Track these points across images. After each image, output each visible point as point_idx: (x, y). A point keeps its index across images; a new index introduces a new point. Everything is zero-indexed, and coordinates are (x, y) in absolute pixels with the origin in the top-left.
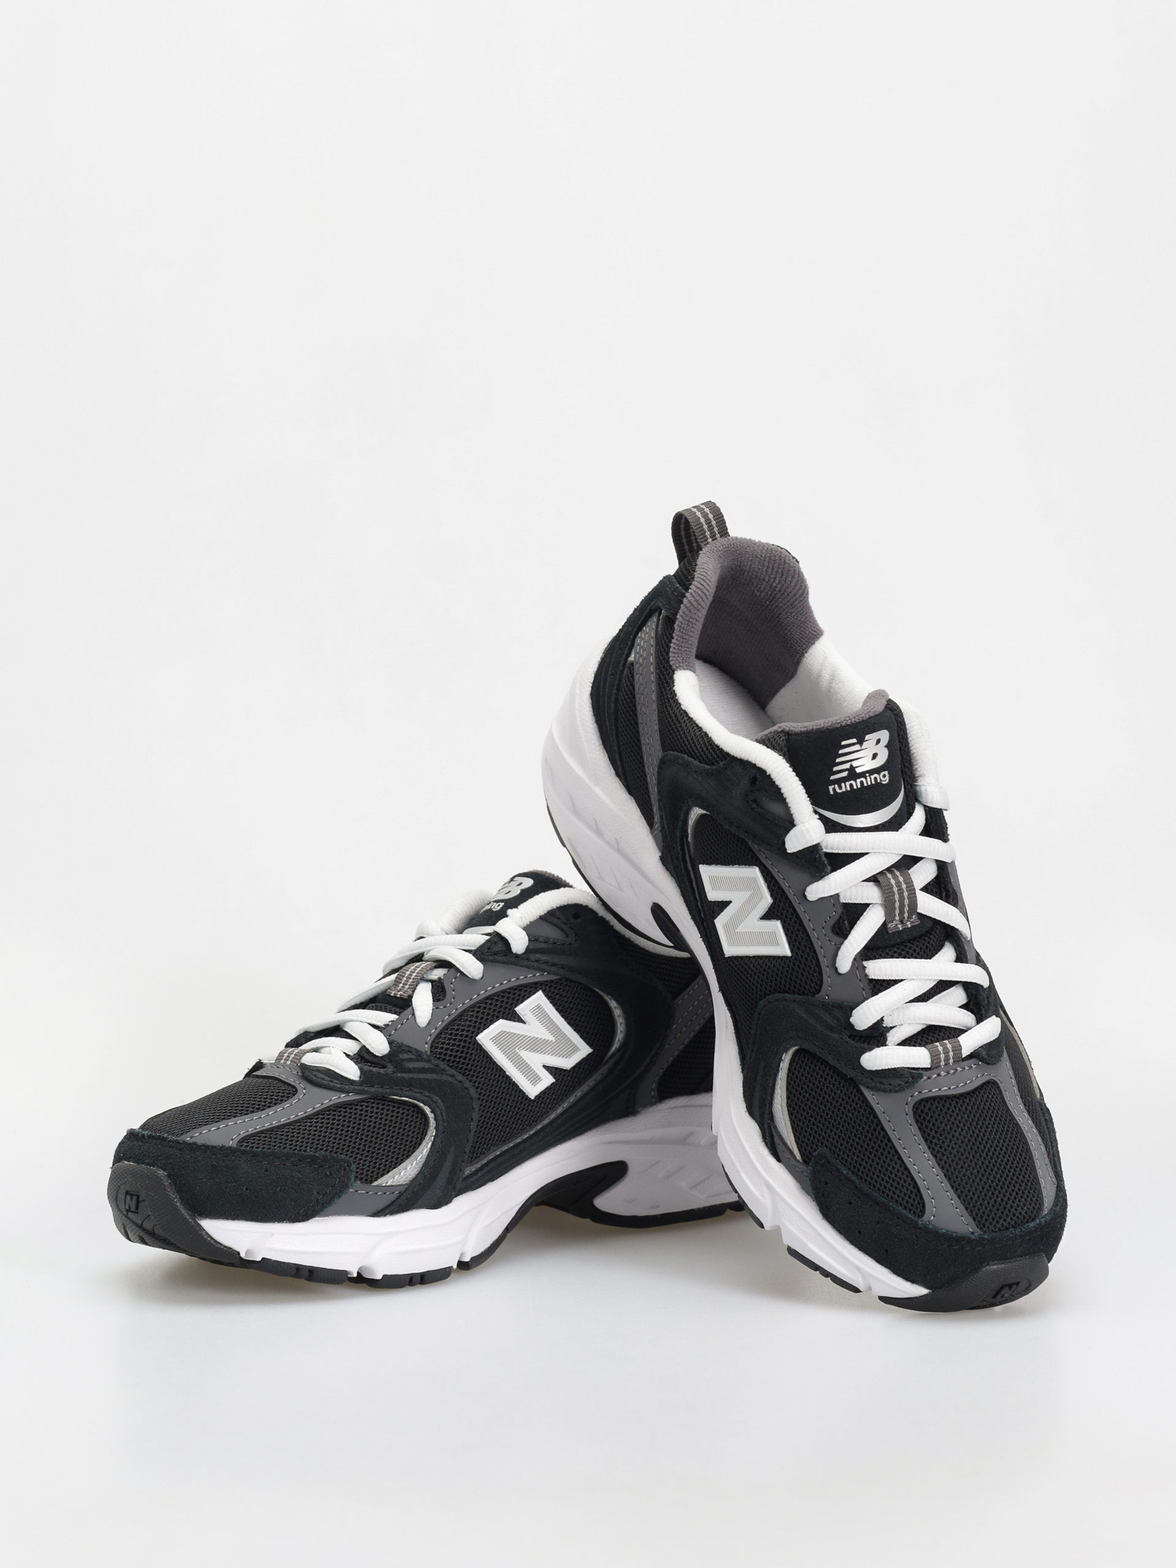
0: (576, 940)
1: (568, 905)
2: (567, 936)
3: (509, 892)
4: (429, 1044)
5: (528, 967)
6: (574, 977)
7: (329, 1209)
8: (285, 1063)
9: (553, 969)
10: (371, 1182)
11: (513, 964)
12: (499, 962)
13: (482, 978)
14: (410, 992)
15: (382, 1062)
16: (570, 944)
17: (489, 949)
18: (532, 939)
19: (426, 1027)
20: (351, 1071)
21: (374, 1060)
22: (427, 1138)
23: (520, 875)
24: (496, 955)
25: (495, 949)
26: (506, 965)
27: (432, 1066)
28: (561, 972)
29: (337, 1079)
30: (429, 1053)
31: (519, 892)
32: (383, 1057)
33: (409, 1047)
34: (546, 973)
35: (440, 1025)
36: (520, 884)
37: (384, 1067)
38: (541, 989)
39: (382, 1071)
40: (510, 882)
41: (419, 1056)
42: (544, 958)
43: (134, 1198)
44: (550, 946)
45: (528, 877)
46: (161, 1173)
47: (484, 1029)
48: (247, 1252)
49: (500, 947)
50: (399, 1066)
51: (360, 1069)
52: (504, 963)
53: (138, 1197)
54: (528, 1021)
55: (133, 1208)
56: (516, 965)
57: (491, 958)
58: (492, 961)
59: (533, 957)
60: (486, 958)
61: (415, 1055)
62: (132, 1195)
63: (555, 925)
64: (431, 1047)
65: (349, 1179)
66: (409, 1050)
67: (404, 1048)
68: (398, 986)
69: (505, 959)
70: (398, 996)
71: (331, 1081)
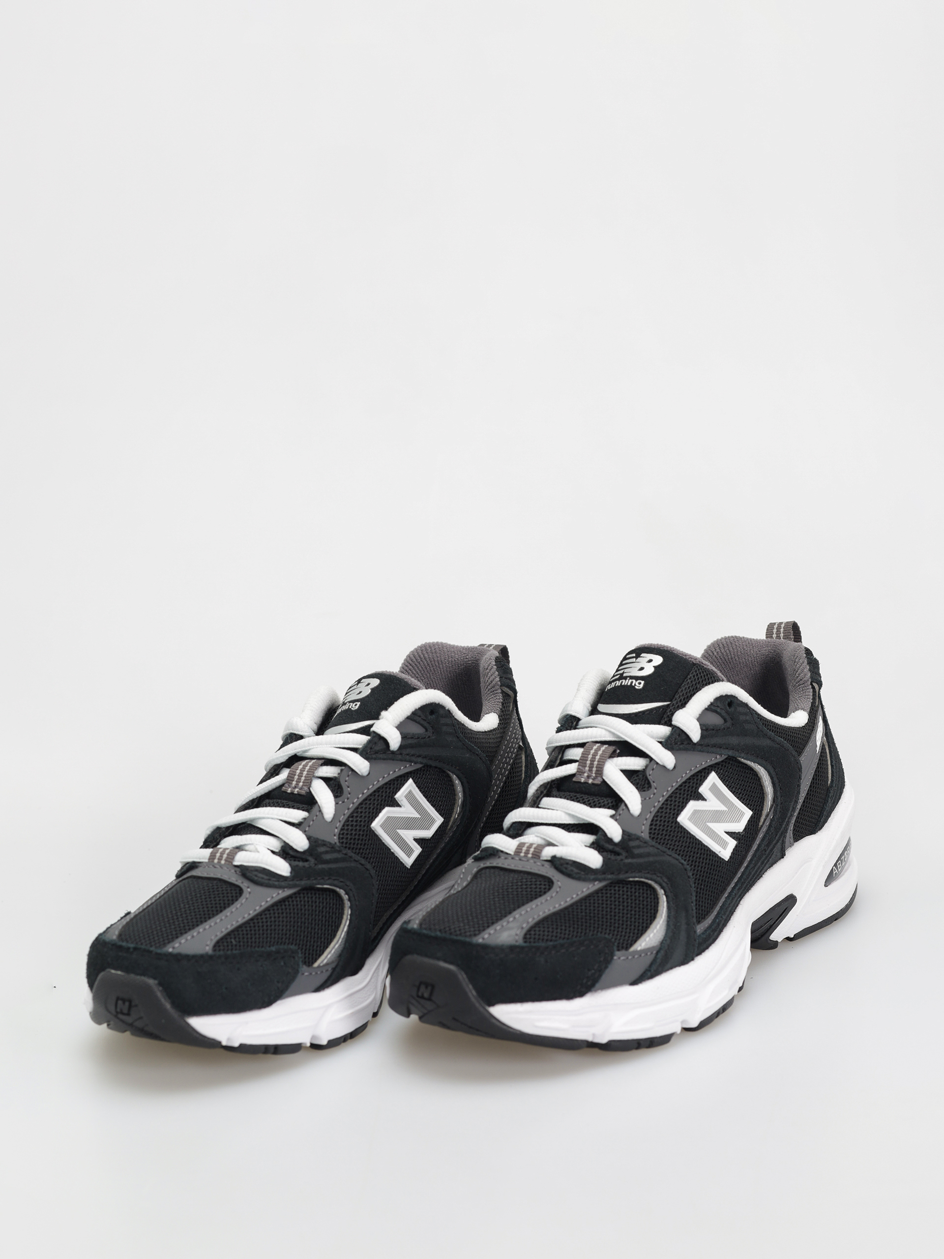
0: (433, 733)
1: (426, 704)
2: (427, 730)
3: (360, 692)
4: (337, 835)
5: (401, 760)
6: (433, 764)
7: (287, 993)
8: (219, 862)
9: (420, 760)
10: (313, 963)
11: (390, 759)
12: (380, 759)
13: (369, 773)
14: (306, 788)
15: (304, 857)
16: (429, 737)
17: (371, 748)
18: (404, 737)
19: (332, 821)
20: (282, 868)
21: (298, 855)
22: (345, 917)
23: (364, 678)
24: (377, 753)
25: (377, 748)
26: (385, 761)
27: (343, 856)
28: (425, 761)
29: (274, 877)
30: (338, 844)
31: (370, 691)
32: (305, 852)
33: (323, 841)
34: (413, 764)
35: (343, 819)
36: (368, 684)
37: (307, 861)
38: (411, 777)
39: (306, 864)
40: (357, 684)
41: (332, 848)
42: (412, 751)
43: (127, 1004)
44: (416, 741)
45: (374, 678)
46: (152, 982)
47: (376, 818)
48: (228, 1039)
49: (380, 746)
50: (318, 859)
51: (290, 865)
52: (384, 759)
53: (130, 1001)
54: (404, 805)
55: (125, 1011)
56: (393, 760)
57: (374, 756)
58: (375, 759)
59: (404, 752)
60: (370, 756)
61: (329, 847)
62: (124, 1001)
63: (419, 723)
64: (339, 838)
65: (298, 965)
66: (324, 843)
67: (320, 842)
68: (292, 784)
69: (384, 756)
70: (296, 792)
71: (269, 880)
